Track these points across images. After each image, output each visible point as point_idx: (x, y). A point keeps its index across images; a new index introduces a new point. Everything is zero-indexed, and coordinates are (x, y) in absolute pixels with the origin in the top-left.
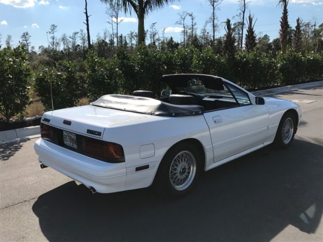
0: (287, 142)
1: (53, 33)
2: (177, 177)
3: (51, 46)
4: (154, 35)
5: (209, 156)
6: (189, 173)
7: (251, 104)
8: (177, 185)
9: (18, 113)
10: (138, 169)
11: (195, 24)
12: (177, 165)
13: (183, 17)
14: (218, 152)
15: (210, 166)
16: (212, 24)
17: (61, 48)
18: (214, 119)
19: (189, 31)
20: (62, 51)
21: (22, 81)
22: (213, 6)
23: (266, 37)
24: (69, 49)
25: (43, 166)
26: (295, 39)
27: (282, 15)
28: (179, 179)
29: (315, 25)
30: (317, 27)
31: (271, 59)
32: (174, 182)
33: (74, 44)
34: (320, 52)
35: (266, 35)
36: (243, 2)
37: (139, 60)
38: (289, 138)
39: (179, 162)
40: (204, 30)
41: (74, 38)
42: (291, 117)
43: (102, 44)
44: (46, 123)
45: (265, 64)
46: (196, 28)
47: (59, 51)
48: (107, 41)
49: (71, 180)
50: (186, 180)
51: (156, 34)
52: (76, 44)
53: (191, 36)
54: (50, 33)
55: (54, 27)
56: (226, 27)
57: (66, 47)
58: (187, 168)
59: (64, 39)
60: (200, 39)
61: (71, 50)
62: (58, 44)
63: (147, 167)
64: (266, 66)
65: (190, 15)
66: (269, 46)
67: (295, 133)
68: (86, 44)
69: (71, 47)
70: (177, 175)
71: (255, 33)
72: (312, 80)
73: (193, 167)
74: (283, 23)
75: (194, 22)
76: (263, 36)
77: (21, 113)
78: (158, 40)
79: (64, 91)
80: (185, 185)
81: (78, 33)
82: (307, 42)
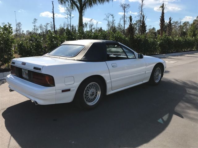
0: (157, 81)
1: (35, 23)
2: (88, 97)
3: (33, 30)
4: (91, 26)
5: (109, 86)
6: (96, 95)
7: (136, 58)
8: (89, 102)
9: (6, 64)
10: (63, 91)
11: (115, 20)
12: (89, 91)
13: (108, 16)
14: (114, 85)
15: (109, 92)
16: (123, 20)
17: (39, 32)
18: (113, 65)
19: (111, 24)
20: (40, 33)
21: (9, 45)
22: (124, 10)
23: (154, 29)
24: (43, 32)
25: (11, 90)
26: (168, 29)
27: (161, 15)
28: (90, 99)
29: (180, 23)
30: (182, 24)
31: (154, 39)
32: (87, 100)
33: (46, 30)
34: (182, 36)
35: (154, 28)
36: (141, 9)
37: (78, 36)
38: (158, 79)
39: (90, 89)
40: (119, 24)
41: (46, 26)
42: (160, 67)
43: (62, 30)
44: (13, 65)
45: (151, 42)
46: (115, 23)
47: (38, 34)
48: (65, 28)
49: (29, 99)
50: (94, 100)
51: (92, 25)
52: (48, 30)
53: (112, 27)
54: (33, 23)
55: (35, 20)
56: (129, 20)
57: (42, 32)
58: (95, 92)
59: (41, 27)
60: (117, 29)
61: (45, 33)
62: (37, 29)
63: (69, 90)
64: (151, 43)
65: (112, 15)
66: (155, 33)
67: (162, 77)
68: (53, 30)
69: (45, 31)
70: (88, 96)
71: (146, 24)
72: (177, 52)
73: (99, 92)
74: (162, 19)
75: (114, 19)
76: (152, 28)
77: (8, 64)
78: (94, 29)
79: (34, 52)
80: (93, 103)
81: (49, 24)
82: (176, 32)
